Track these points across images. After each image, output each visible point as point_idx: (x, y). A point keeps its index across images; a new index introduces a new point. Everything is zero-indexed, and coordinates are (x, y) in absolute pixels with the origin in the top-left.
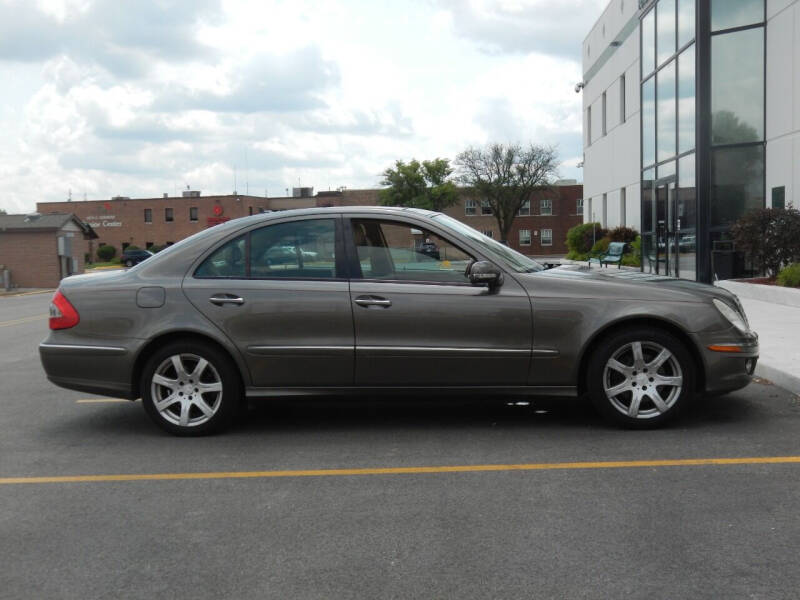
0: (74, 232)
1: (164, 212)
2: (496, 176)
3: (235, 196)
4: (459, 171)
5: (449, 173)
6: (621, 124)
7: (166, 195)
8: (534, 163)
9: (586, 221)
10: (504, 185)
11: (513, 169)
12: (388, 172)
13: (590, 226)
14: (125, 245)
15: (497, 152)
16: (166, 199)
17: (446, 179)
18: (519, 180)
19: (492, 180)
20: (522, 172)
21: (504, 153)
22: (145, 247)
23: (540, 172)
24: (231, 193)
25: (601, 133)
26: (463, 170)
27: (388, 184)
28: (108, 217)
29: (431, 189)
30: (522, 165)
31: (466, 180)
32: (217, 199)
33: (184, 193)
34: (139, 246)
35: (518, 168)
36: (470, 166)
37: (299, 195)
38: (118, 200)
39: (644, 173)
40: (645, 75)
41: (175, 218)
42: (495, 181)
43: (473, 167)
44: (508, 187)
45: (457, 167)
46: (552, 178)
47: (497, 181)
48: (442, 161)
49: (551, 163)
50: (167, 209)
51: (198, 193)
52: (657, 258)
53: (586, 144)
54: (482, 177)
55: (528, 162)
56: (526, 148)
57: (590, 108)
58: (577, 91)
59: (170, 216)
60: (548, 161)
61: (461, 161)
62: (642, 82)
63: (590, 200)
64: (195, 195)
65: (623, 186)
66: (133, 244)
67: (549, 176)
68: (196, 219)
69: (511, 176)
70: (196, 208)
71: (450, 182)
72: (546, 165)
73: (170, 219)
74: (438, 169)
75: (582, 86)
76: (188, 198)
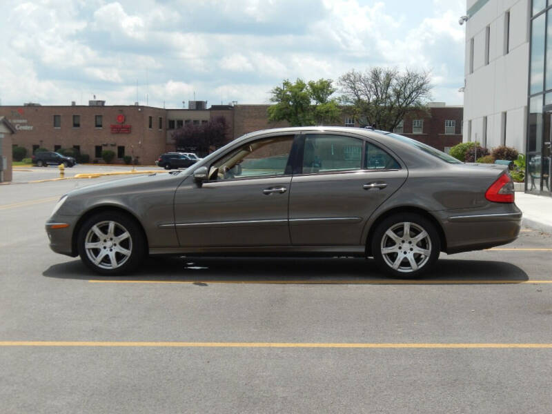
0: (4, 133)
1: (72, 118)
2: (375, 97)
3: (136, 107)
4: (342, 91)
5: (331, 93)
6: (504, 55)
7: (74, 103)
8: (409, 86)
9: (465, 141)
10: (381, 105)
11: (390, 91)
12: (277, 90)
13: (470, 146)
14: (36, 147)
15: (376, 75)
16: (74, 107)
17: (330, 98)
18: (395, 101)
19: (371, 101)
20: (398, 94)
21: (382, 76)
22: (53, 149)
23: (414, 94)
24: (134, 104)
25: (483, 63)
26: (344, 90)
27: (277, 100)
28: (21, 121)
29: (315, 107)
30: (398, 88)
31: (347, 100)
32: (121, 109)
33: (90, 102)
34: (47, 148)
35: (395, 90)
36: (351, 87)
37: (195, 108)
38: (30, 106)
39: (531, 99)
40: (535, 12)
41: (81, 123)
42: (374, 101)
43: (354, 88)
44: (385, 107)
45: (340, 88)
46: (424, 100)
47: (376, 102)
48: (326, 82)
49: (424, 86)
50: (74, 116)
51: (103, 102)
52: (542, 175)
53: (469, 72)
54: (362, 97)
55: (404, 85)
56: (402, 73)
57: (473, 40)
58: (461, 24)
59: (76, 122)
60: (422, 85)
61: (343, 83)
62: (532, 18)
63: (470, 122)
64: (100, 104)
65: (504, 111)
66: (43, 147)
67: (421, 98)
68: (101, 126)
69: (389, 97)
70: (101, 116)
71: (333, 101)
72: (420, 89)
73: (76, 125)
74: (322, 89)
75: (466, 19)
76: (93, 106)
